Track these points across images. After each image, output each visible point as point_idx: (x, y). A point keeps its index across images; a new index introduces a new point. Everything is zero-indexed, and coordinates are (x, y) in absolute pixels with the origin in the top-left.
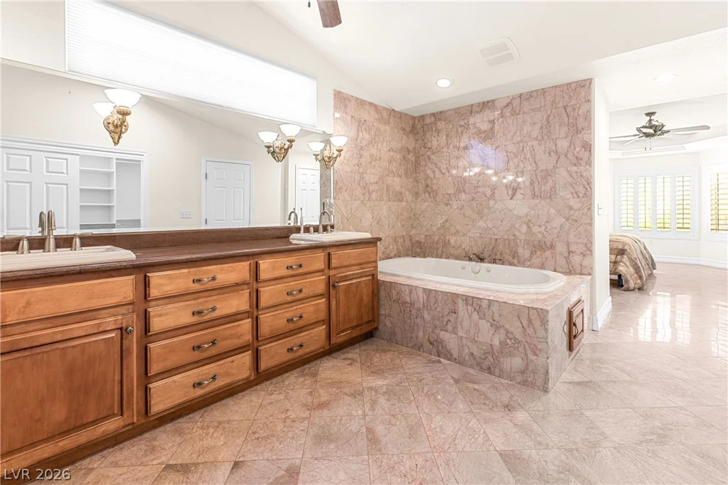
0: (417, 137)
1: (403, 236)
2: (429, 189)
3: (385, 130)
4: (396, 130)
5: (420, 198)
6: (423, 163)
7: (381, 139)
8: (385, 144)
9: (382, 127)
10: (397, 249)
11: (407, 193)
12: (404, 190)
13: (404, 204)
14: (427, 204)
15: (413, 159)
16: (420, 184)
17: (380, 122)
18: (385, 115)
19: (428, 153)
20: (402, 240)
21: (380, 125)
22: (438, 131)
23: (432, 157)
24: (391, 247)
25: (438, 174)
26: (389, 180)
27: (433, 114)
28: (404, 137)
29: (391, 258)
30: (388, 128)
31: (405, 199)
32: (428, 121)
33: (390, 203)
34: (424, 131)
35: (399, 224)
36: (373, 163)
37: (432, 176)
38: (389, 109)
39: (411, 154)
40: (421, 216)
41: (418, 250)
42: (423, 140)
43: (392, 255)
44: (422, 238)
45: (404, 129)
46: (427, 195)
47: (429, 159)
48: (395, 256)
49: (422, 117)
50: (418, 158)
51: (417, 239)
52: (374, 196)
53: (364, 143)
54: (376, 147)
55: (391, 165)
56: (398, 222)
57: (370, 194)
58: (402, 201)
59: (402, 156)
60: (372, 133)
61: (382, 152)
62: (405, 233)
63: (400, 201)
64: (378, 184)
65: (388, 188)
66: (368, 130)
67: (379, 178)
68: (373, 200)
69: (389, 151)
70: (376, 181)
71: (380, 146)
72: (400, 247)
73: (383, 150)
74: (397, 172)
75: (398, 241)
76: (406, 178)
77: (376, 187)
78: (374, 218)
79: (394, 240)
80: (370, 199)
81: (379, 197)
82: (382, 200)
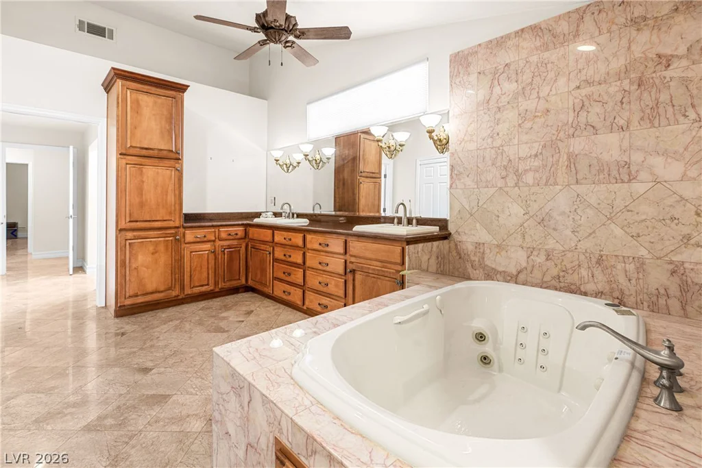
7: (552, 75)
8: (562, 81)
9: (554, 55)
10: (609, 282)
12: (637, 157)
13: (639, 188)
20: (631, 267)
21: (546, 55)
24: (584, 272)
26: (578, 145)
29: (585, 294)
31: (643, 175)
33: (581, 189)
35: (618, 232)
36: (528, 125)
38: (577, 10)
52: (529, 178)
54: (534, 95)
55: (583, 114)
56: (613, 226)
57: (519, 175)
58: (630, 181)
59: (631, 83)
60: (524, 77)
61: (553, 99)
62: (643, 252)
63: (623, 182)
64: (540, 157)
65: (572, 159)
66: (514, 76)
67: (544, 146)
68: (527, 185)
69: (578, 87)
70: (534, 152)
71: (545, 91)
72: (622, 279)
73: (556, 94)
74: (608, 123)
75: (614, 266)
76: (653, 126)
77: (536, 164)
78: (531, 214)
79: (594, 260)
80: (521, 184)
81: (544, 178)
82: (556, 184)
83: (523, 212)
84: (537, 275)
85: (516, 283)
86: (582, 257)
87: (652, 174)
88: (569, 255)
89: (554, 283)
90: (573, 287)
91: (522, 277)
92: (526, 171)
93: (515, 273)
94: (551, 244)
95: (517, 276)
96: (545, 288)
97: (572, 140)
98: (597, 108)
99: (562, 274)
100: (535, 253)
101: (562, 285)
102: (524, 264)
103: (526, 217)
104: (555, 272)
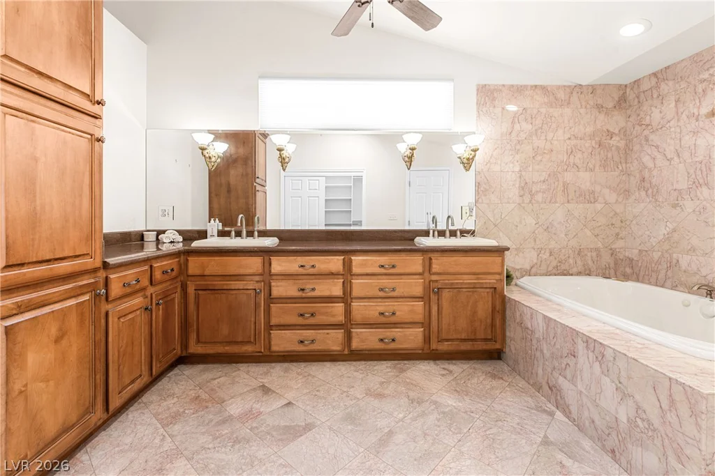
0: (629, 112)
1: (597, 250)
2: (647, 185)
3: (562, 115)
4: (582, 111)
5: (633, 197)
6: (636, 148)
7: (554, 126)
8: (560, 132)
9: (556, 112)
10: (584, 265)
11: (606, 191)
12: (598, 188)
13: (599, 206)
14: (642, 205)
15: (622, 144)
16: (632, 178)
17: (551, 106)
18: (561, 95)
19: (646, 132)
20: (594, 254)
21: (552, 110)
22: (662, 98)
23: (652, 137)
24: (571, 261)
25: (660, 161)
26: (568, 177)
27: (655, 74)
28: (602, 117)
29: (572, 275)
30: (567, 111)
31: (600, 199)
32: (645, 86)
33: (570, 206)
34: (639, 102)
35: (589, 233)
36: (539, 158)
37: (650, 165)
38: (569, 86)
39: (616, 138)
40: (634, 222)
41: (628, 270)
42: (639, 115)
43: (575, 270)
44: (634, 254)
45: (600, 107)
46: (643, 193)
47: (647, 140)
48: (579, 274)
49: (637, 82)
50: (631, 141)
51: (627, 254)
52: (539, 197)
53: (523, 136)
54: (543, 138)
55: (572, 157)
56: (586, 230)
57: (532, 195)
58: (594, 202)
59: (596, 143)
60: (537, 122)
61: (555, 142)
62: (600, 245)
63: (591, 203)
64: (547, 182)
65: (566, 186)
66: (530, 119)
67: (549, 175)
68: (538, 202)
69: (569, 139)
70: (543, 179)
71: (550, 135)
72: (590, 262)
73: (557, 140)
74: (585, 166)
75: (586, 255)
76: (605, 171)
77: (544, 187)
78: (540, 224)
79: (576, 252)
80: (533, 201)
81: (549, 198)
82: (556, 202)
83: (535, 222)
84: (544, 267)
85: (530, 275)
86: (570, 251)
87: (604, 199)
88: (563, 251)
89: (554, 271)
90: (565, 272)
91: (534, 270)
92: (537, 192)
93: (529, 268)
94: (553, 245)
95: (530, 270)
96: (549, 275)
97: (566, 173)
98: (579, 155)
99: (559, 265)
100: (543, 252)
101: (559, 271)
102: (535, 261)
103: (537, 226)
104: (554, 263)
